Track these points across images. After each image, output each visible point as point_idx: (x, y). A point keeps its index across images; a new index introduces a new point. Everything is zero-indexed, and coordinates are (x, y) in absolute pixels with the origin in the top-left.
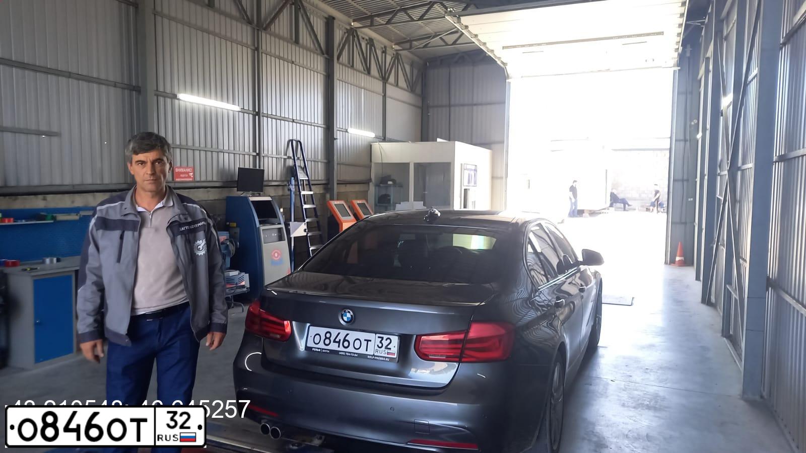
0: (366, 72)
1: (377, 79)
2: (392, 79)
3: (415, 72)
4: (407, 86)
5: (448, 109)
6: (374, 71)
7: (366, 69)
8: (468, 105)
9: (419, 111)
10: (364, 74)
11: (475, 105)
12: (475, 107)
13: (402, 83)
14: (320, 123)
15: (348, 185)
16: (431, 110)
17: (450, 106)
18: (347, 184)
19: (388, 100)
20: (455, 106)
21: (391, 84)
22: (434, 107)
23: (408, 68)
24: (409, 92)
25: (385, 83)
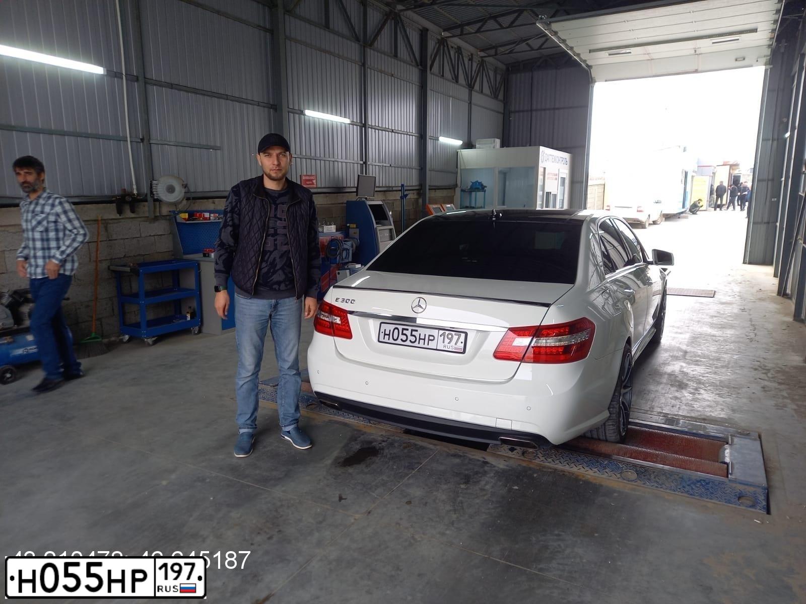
0: (455, 81)
1: (464, 87)
2: (477, 87)
3: (499, 77)
4: (491, 92)
5: (530, 113)
6: (462, 79)
7: (454, 78)
8: (549, 109)
9: (502, 116)
10: (453, 82)
11: (558, 109)
12: (557, 111)
13: (486, 90)
14: (414, 131)
15: (438, 190)
16: (512, 115)
17: (531, 110)
19: (472, 106)
20: (536, 110)
21: (477, 92)
22: (515, 112)
23: (491, 74)
24: (493, 98)
25: (471, 90)
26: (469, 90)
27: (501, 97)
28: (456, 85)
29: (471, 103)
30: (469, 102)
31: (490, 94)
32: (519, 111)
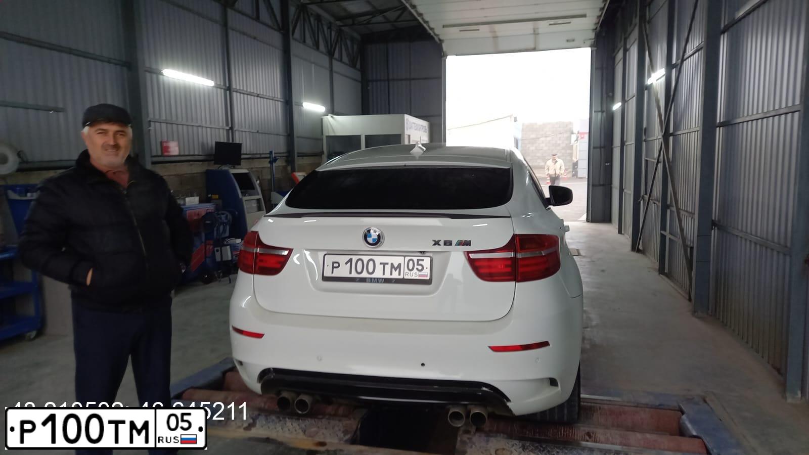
1: (324, 54)
2: (336, 55)
3: (355, 47)
4: (349, 61)
5: (387, 83)
6: (322, 47)
7: (315, 45)
8: (406, 79)
9: (360, 85)
11: (413, 79)
12: (413, 82)
13: (345, 59)
14: (279, 97)
15: (305, 158)
16: (370, 84)
17: (388, 80)
18: (304, 156)
19: (335, 76)
20: (393, 80)
21: (337, 60)
22: (373, 81)
23: (349, 43)
24: (351, 67)
26: (330, 57)
27: (358, 66)
28: (316, 52)
29: (331, 71)
31: (347, 62)
32: (376, 81)
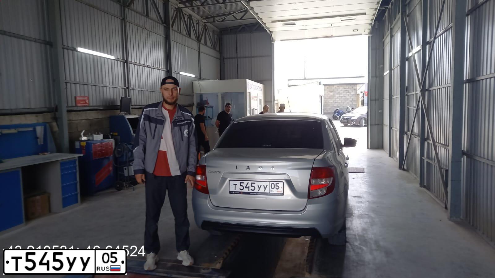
1: (194, 40)
2: (203, 41)
3: (216, 36)
4: (211, 46)
6: (193, 36)
7: (188, 34)
9: (219, 61)
10: (187, 37)
12: (253, 59)
13: (209, 43)
14: (163, 68)
16: (226, 61)
17: (237, 58)
19: (201, 54)
20: (240, 58)
21: (203, 44)
22: (227, 58)
23: (211, 34)
24: (212, 49)
25: (199, 43)
26: (198, 42)
27: (218, 49)
28: (189, 39)
29: (199, 51)
30: (198, 50)
32: (229, 58)
